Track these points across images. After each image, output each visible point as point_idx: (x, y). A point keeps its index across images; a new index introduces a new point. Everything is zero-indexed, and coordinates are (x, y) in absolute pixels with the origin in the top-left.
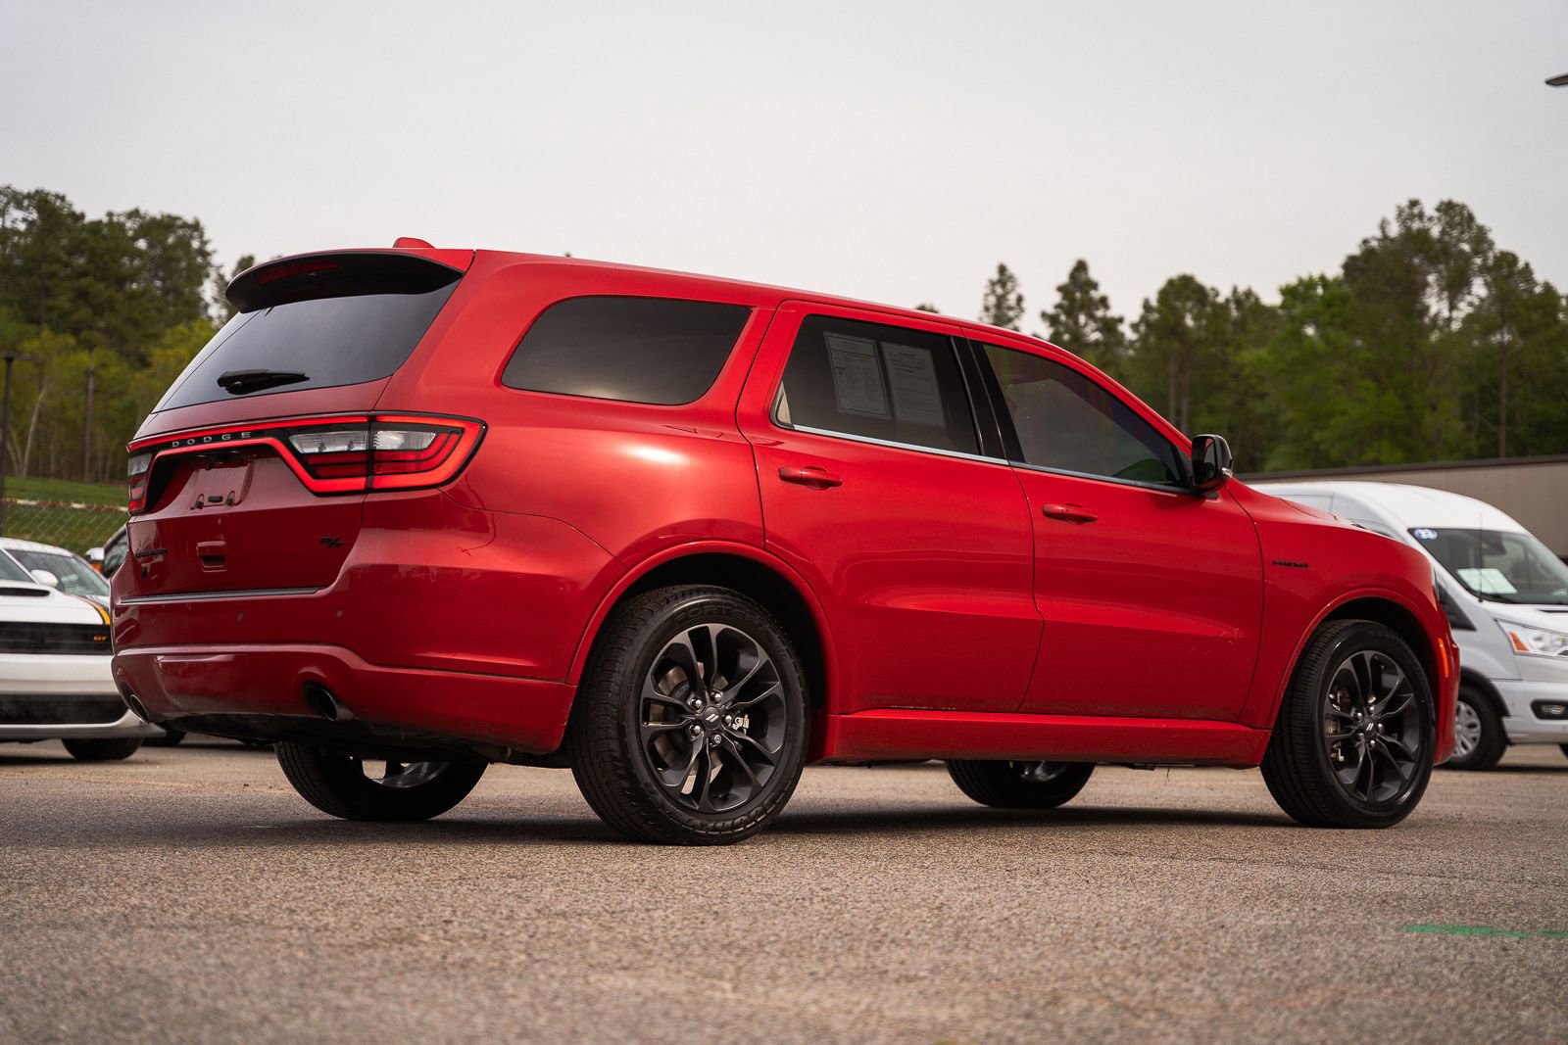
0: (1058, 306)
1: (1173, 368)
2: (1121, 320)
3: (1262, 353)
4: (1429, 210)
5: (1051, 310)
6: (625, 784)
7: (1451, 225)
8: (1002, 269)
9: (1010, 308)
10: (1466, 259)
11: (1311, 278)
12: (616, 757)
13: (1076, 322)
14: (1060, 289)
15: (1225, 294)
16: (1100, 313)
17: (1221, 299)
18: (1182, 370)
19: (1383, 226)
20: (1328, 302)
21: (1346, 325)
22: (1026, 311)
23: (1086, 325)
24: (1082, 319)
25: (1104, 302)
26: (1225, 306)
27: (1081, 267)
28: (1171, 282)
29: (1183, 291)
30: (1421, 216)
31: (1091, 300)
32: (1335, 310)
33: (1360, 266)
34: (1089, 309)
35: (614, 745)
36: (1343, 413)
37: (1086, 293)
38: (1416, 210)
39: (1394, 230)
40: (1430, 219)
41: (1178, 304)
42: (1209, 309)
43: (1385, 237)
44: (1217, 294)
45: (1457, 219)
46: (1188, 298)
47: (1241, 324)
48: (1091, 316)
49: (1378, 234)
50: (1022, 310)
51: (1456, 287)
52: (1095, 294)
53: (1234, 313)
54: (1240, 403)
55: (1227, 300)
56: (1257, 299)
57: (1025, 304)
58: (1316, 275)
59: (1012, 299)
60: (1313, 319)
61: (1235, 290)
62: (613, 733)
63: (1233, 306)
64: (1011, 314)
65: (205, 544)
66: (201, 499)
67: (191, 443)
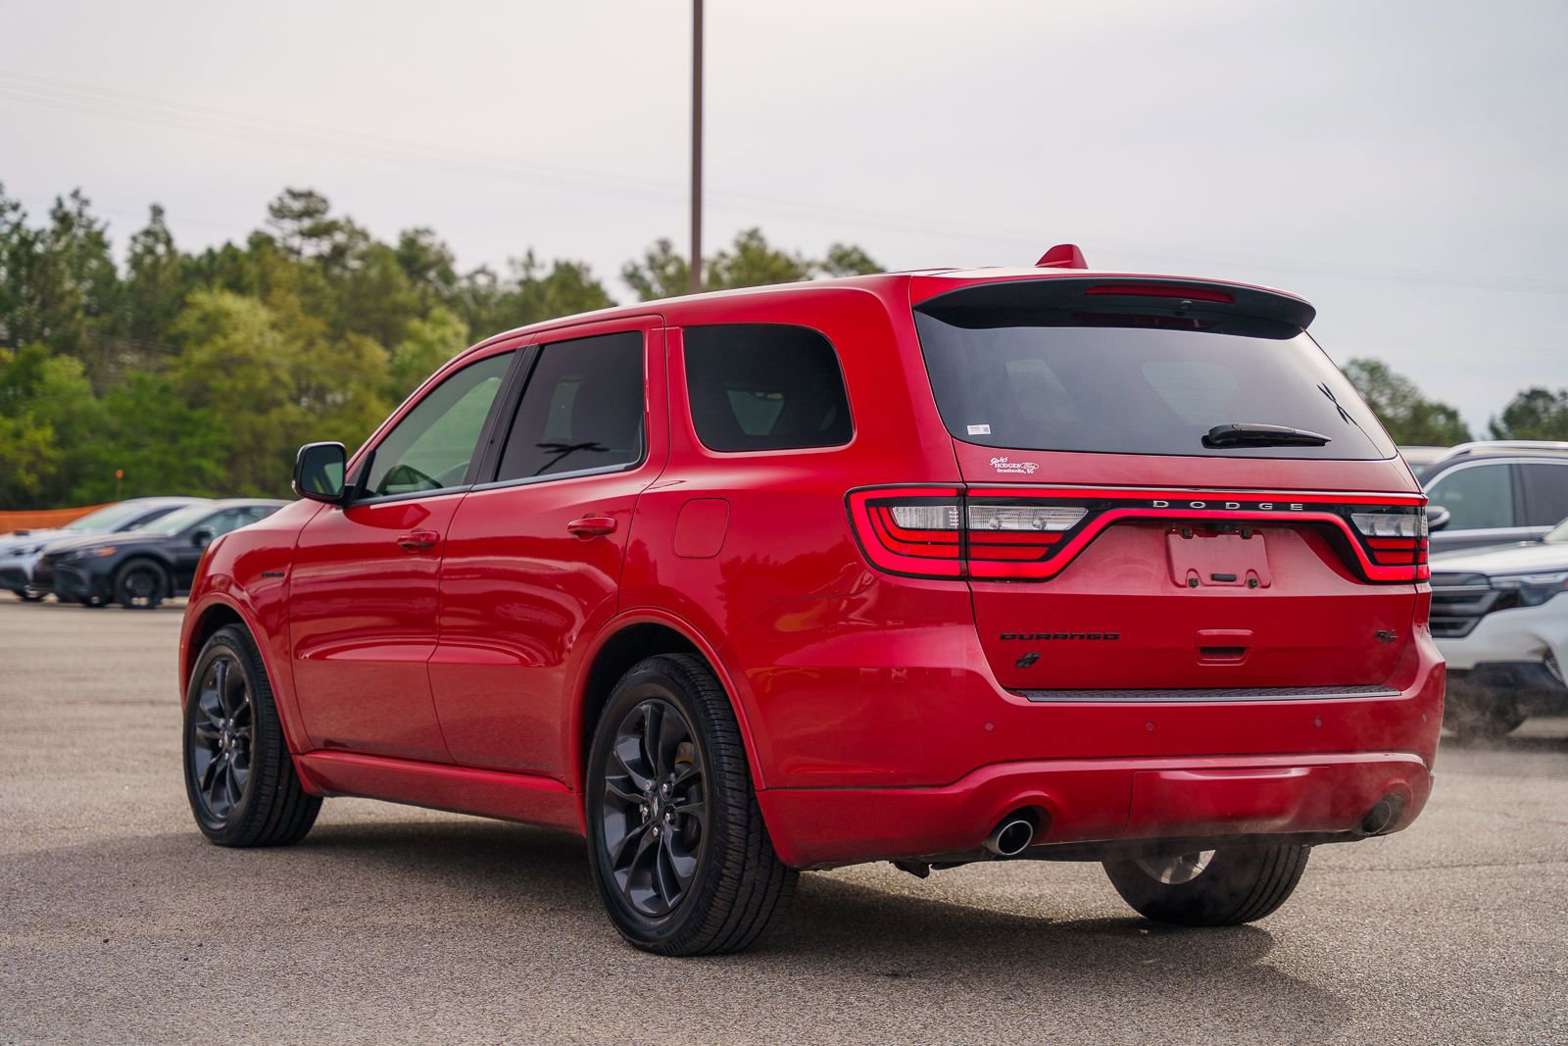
65: (1215, 632)
66: (1192, 575)
67: (1198, 507)
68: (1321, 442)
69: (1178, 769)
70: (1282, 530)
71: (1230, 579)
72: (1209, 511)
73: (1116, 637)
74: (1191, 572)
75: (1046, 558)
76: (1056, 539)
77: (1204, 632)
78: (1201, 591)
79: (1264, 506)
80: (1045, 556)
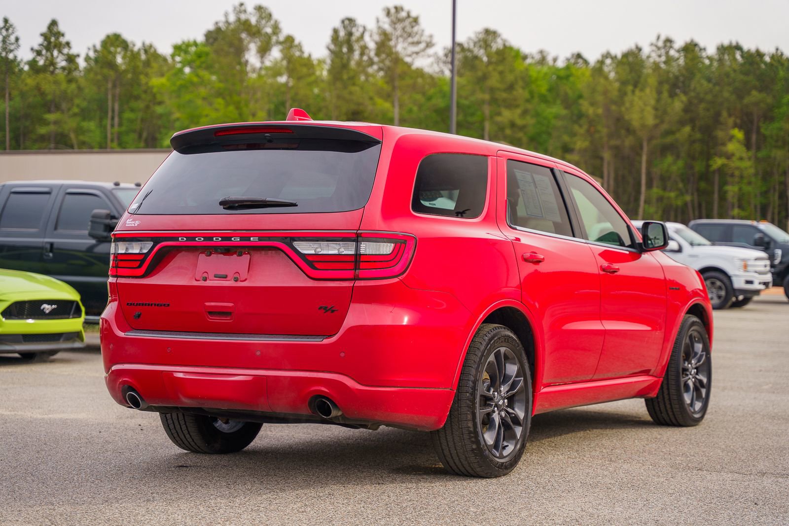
0: (41, 45)
1: (110, 85)
2: (78, 56)
3: (163, 80)
4: (250, 8)
5: (36, 47)
6: (474, 446)
7: (261, 18)
8: (6, 21)
9: (12, 44)
10: (268, 37)
11: (189, 42)
12: (471, 431)
13: (52, 55)
14: (42, 35)
15: (138, 46)
16: (65, 51)
17: (136, 49)
18: (114, 86)
19: (226, 15)
20: (199, 55)
21: (209, 68)
22: (21, 46)
23: (57, 57)
24: (55, 53)
25: (68, 44)
26: (138, 53)
27: (54, 23)
28: (108, 37)
29: (114, 41)
30: (245, 11)
31: (60, 44)
32: (203, 59)
33: (213, 36)
34: (59, 47)
35: (470, 424)
36: (207, 116)
37: (57, 38)
38: (243, 8)
39: (232, 18)
40: (251, 14)
41: (112, 49)
42: (129, 53)
43: (227, 22)
44: (134, 45)
45: (264, 15)
46: (118, 46)
47: (147, 64)
48: (60, 52)
49: (223, 19)
50: (19, 46)
51: (263, 51)
52: (63, 40)
53: (143, 57)
54: (148, 107)
55: (139, 50)
56: (155, 51)
57: (20, 42)
58: (192, 39)
59: (12, 38)
60: (189, 63)
61: (144, 44)
62: (470, 417)
63: (142, 52)
64: (12, 47)
65: (213, 304)
66: (205, 275)
67: (200, 240)
68: (295, 205)
69: (180, 372)
70: (263, 252)
71: (225, 277)
72: (205, 242)
73: (168, 305)
74: (205, 273)
75: (140, 266)
76: (142, 257)
77: (207, 304)
78: (209, 283)
79: (234, 239)
80: (139, 266)
